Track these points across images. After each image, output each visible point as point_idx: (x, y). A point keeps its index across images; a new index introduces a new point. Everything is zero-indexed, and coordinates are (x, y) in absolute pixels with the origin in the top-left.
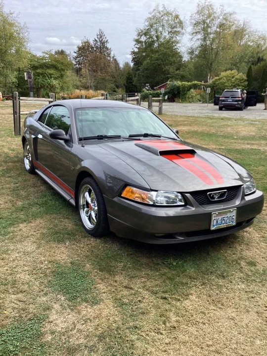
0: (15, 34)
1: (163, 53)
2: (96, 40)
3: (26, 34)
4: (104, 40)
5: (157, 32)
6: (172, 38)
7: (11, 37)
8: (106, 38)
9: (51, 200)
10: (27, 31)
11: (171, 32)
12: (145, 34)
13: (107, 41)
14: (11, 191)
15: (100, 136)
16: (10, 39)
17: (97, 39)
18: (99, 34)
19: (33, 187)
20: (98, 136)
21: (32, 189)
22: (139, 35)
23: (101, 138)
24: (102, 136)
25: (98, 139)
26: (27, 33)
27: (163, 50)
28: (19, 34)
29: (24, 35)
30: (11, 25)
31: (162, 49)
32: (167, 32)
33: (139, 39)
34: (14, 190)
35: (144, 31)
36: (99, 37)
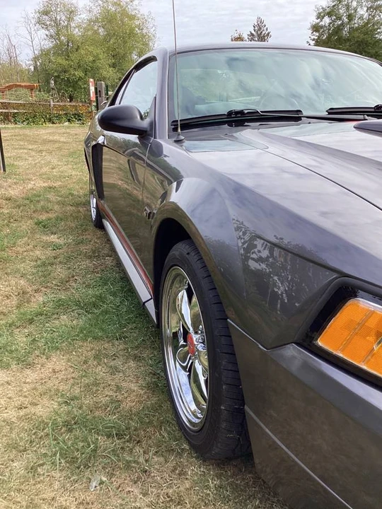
0: (137, 29)
1: (357, 41)
2: (252, 34)
3: (152, 30)
4: (263, 33)
5: (348, 9)
6: (374, 17)
7: (131, 34)
8: (267, 29)
9: (114, 294)
10: (154, 25)
11: (371, 7)
12: (330, 14)
13: (268, 34)
14: (35, 267)
15: (237, 113)
16: (129, 38)
17: (253, 32)
18: (256, 24)
19: (90, 257)
20: (230, 113)
21: (86, 263)
22: (320, 16)
23: (238, 119)
24: (241, 112)
25: (230, 124)
26: (154, 29)
27: (358, 37)
28: (142, 29)
29: (150, 29)
30: (133, 18)
31: (356, 34)
32: (365, 9)
33: (318, 23)
34: (44, 264)
35: (328, 10)
36: (256, 28)
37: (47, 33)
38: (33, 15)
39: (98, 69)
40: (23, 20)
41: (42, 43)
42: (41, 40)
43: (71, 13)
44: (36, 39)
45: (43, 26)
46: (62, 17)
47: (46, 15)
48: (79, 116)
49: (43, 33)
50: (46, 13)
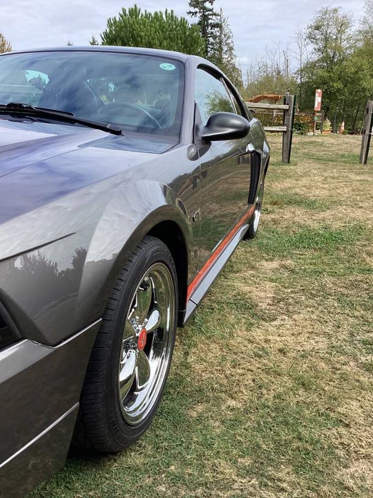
37: (315, 46)
38: (305, 31)
39: (359, 79)
40: (296, 35)
41: (309, 57)
42: (310, 53)
43: (343, 25)
44: (305, 53)
45: (312, 40)
46: (332, 31)
47: (318, 29)
48: (300, 126)
49: (311, 47)
50: (317, 28)
